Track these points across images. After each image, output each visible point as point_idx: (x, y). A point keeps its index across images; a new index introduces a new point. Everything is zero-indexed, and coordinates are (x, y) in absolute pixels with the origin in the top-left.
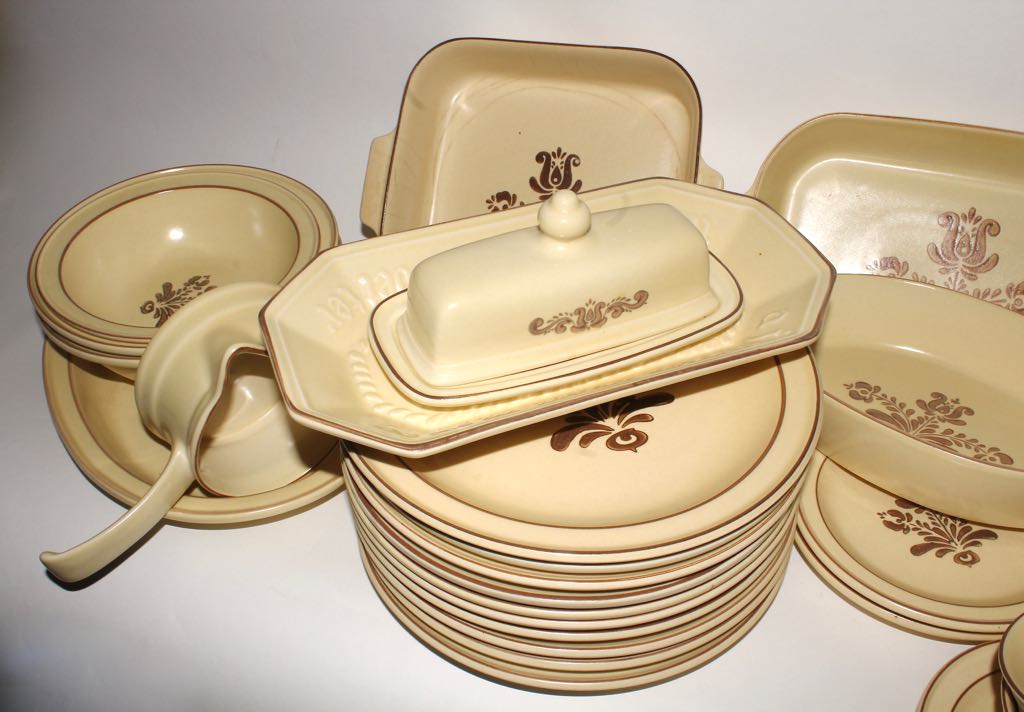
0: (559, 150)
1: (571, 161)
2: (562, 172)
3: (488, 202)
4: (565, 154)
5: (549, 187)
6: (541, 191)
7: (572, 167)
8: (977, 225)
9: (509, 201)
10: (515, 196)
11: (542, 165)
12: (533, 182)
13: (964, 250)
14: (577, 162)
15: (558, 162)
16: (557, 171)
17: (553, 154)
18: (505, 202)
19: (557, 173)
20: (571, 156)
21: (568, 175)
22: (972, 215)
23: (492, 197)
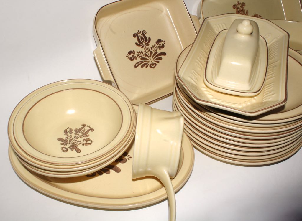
0: (139, 31)
1: (144, 33)
2: (143, 37)
3: (127, 57)
4: (141, 31)
5: (142, 43)
6: (140, 45)
7: (145, 34)
8: (241, 5)
9: (133, 53)
10: (134, 51)
11: (136, 38)
12: (137, 44)
13: (241, 12)
14: (145, 32)
15: (140, 35)
16: (141, 37)
17: (137, 33)
18: (132, 54)
19: (142, 38)
20: (143, 31)
21: (145, 37)
22: (239, 3)
23: (127, 55)
